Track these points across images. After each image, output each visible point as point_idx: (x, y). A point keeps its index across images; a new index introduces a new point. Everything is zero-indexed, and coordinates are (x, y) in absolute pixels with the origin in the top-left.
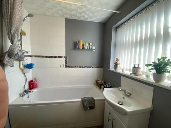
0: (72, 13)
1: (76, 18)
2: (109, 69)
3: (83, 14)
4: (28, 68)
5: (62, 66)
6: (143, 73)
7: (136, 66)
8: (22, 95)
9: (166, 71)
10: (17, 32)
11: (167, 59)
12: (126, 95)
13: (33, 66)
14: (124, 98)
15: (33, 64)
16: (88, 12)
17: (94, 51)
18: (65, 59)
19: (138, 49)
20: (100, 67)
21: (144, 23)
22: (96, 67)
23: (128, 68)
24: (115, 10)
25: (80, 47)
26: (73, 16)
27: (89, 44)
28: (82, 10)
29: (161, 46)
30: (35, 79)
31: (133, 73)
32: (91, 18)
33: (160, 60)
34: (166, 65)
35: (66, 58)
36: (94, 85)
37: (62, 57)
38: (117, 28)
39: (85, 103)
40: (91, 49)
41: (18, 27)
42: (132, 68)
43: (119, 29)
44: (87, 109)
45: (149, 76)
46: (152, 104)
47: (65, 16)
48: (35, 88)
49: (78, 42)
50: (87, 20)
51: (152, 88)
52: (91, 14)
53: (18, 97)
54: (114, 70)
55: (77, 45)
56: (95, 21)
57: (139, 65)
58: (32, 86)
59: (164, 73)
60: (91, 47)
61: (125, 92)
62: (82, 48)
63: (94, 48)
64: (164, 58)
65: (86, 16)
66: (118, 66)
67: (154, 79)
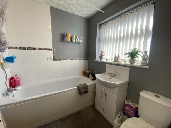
0: (60, 2)
1: (63, 9)
2: (95, 60)
3: (71, 6)
4: (10, 62)
5: (49, 59)
6: (121, 60)
7: (117, 56)
8: (6, 94)
9: (137, 57)
10: (2, 16)
11: (137, 50)
12: (112, 77)
13: (15, 60)
14: (111, 79)
15: (15, 57)
16: (77, 5)
17: (81, 44)
18: (52, 52)
19: (118, 44)
20: (86, 59)
21: (123, 25)
22: (83, 60)
23: (111, 58)
24: (101, 9)
25: (68, 39)
26: (61, 6)
27: (76, 37)
28: (72, 2)
29: (133, 42)
30: (16, 75)
31: (115, 61)
32: (78, 11)
33: (133, 50)
34: (137, 53)
35: (53, 50)
36: (82, 75)
37: (49, 50)
38: (101, 25)
39: (80, 89)
40: (78, 42)
41: (4, 9)
42: (114, 58)
43: (102, 27)
44: (83, 94)
45: (126, 61)
46: (129, 78)
47: (51, 3)
48: (17, 86)
49: (65, 34)
50: (74, 13)
51: (129, 68)
52: (79, 8)
53: (2, 98)
54: (99, 60)
55: (65, 38)
56: (81, 15)
57: (119, 55)
58: (13, 84)
59: (135, 58)
60: (78, 40)
61: (111, 74)
62: (70, 40)
63: (81, 41)
64: (135, 49)
65: (74, 9)
66: (103, 57)
67: (130, 63)
